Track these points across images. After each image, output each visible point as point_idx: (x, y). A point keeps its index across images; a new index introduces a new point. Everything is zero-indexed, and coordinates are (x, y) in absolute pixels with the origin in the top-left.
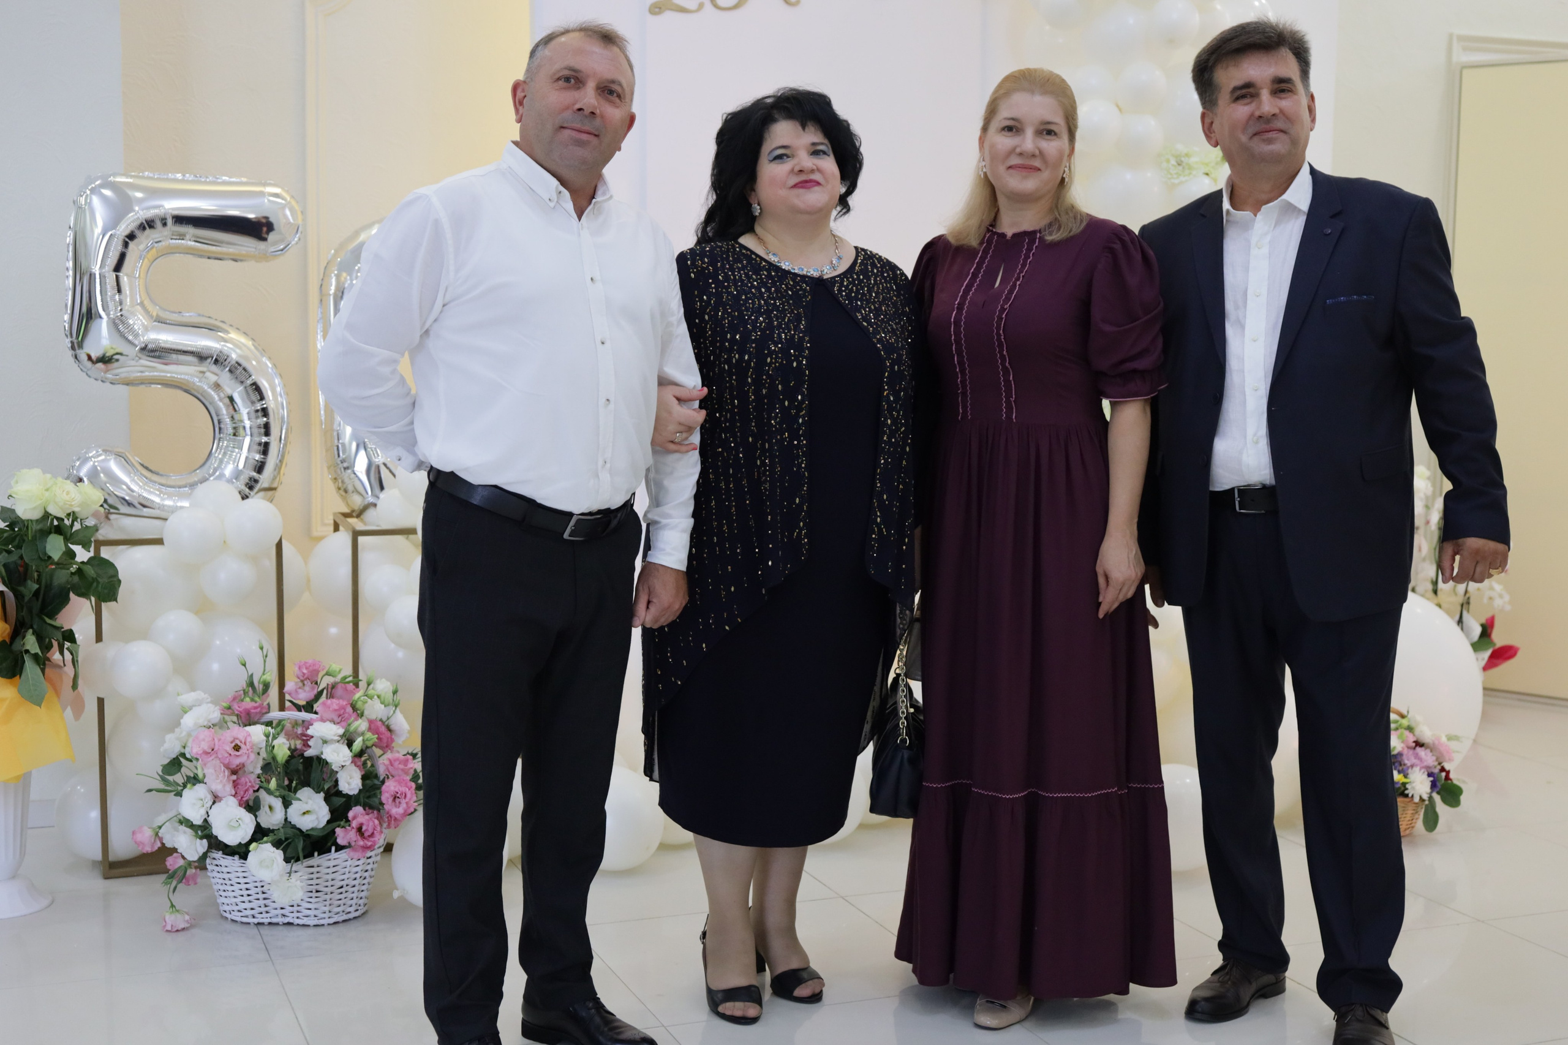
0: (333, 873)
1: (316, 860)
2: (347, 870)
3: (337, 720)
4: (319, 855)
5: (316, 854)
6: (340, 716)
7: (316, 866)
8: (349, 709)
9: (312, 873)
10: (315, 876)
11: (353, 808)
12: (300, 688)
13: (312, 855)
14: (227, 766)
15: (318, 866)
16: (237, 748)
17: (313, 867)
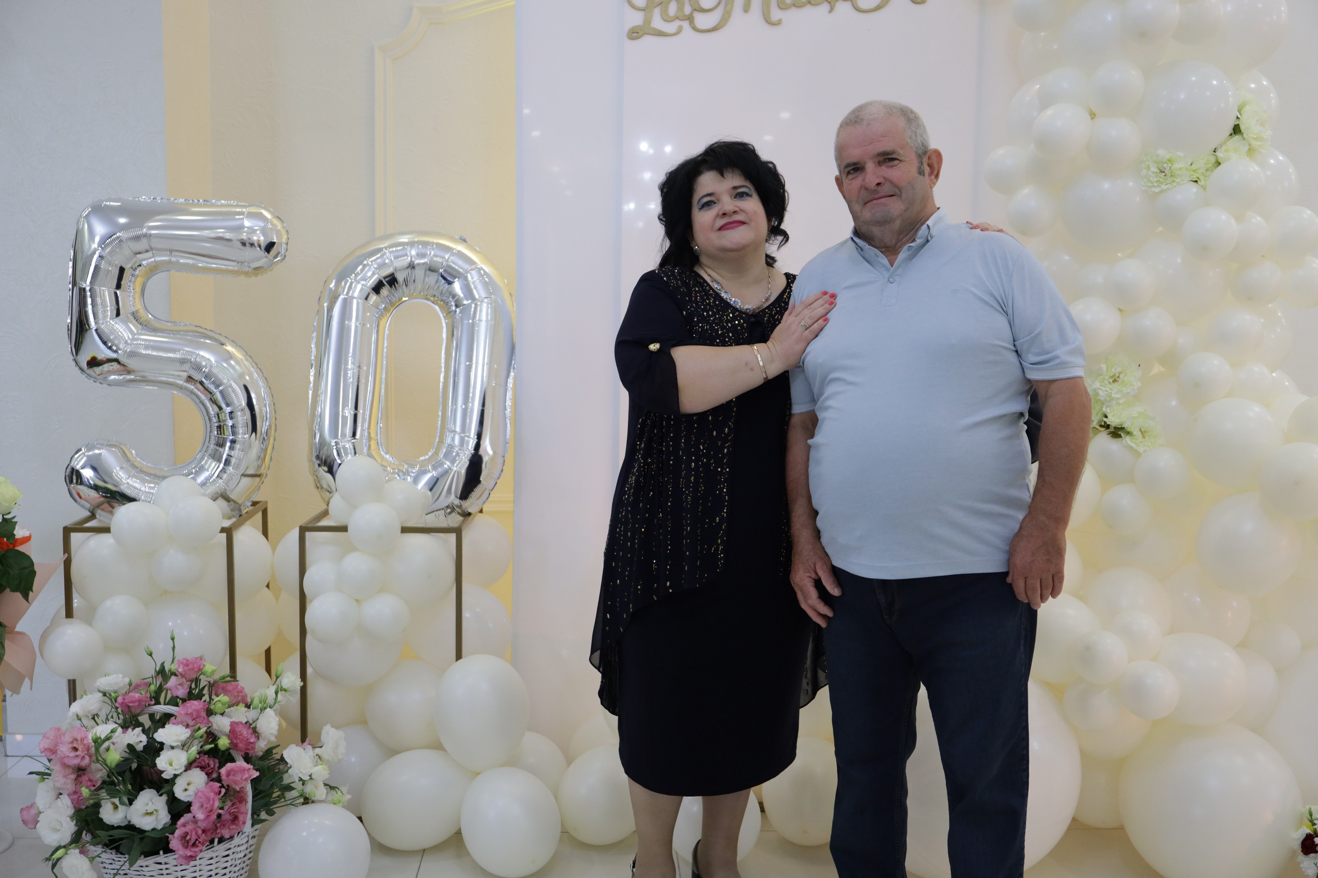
0: (181, 871)
1: (162, 858)
2: (197, 868)
3: (191, 723)
4: (165, 853)
5: (161, 852)
6: (194, 719)
7: (163, 863)
8: (204, 714)
9: (162, 870)
10: (165, 872)
11: (185, 815)
12: (180, 685)
13: (157, 853)
14: (65, 766)
15: (166, 864)
16: (75, 749)
17: (160, 863)
